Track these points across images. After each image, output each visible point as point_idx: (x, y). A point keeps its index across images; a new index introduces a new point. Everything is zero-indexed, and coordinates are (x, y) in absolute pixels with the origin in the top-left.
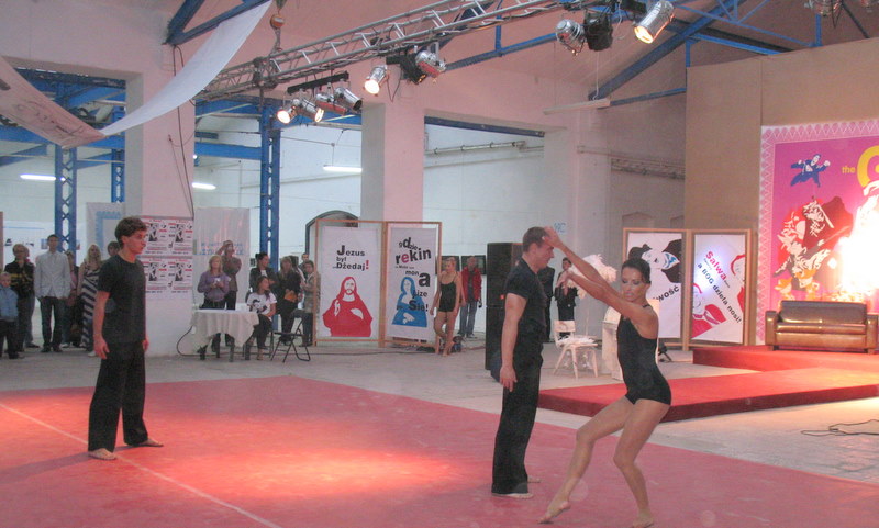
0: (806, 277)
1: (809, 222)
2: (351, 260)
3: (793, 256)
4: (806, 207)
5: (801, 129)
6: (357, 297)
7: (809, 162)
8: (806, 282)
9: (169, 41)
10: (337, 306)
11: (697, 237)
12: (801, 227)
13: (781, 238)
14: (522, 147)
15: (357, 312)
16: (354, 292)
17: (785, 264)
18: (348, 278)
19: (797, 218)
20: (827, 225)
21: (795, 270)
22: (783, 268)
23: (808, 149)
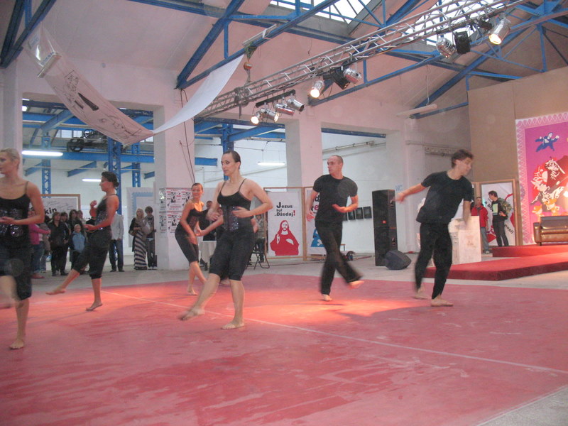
0: (551, 203)
1: (550, 172)
2: (285, 211)
3: (541, 192)
4: (547, 163)
5: (540, 119)
6: (289, 232)
7: (546, 138)
8: (551, 206)
9: (178, 87)
10: (278, 238)
11: (483, 186)
12: (545, 175)
13: (533, 183)
14: (372, 144)
15: (290, 241)
16: (288, 229)
17: (537, 197)
18: (284, 221)
19: (542, 170)
20: (561, 172)
21: (544, 200)
22: (536, 200)
23: (545, 130)
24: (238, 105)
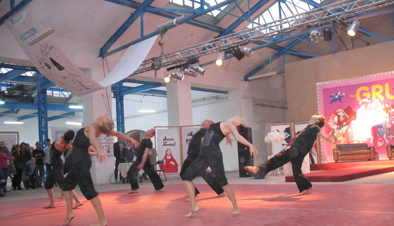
0: (340, 136)
1: (339, 116)
2: (169, 142)
3: (334, 129)
4: (337, 111)
5: (332, 83)
6: (172, 157)
7: (336, 95)
8: (340, 138)
9: (100, 56)
10: (165, 161)
11: (296, 125)
12: (336, 118)
13: (328, 123)
14: (217, 98)
15: (172, 163)
16: (171, 155)
17: (331, 133)
18: (168, 150)
19: (334, 115)
20: (346, 117)
21: (335, 134)
22: (330, 134)
23: (336, 90)
24: (154, 69)
